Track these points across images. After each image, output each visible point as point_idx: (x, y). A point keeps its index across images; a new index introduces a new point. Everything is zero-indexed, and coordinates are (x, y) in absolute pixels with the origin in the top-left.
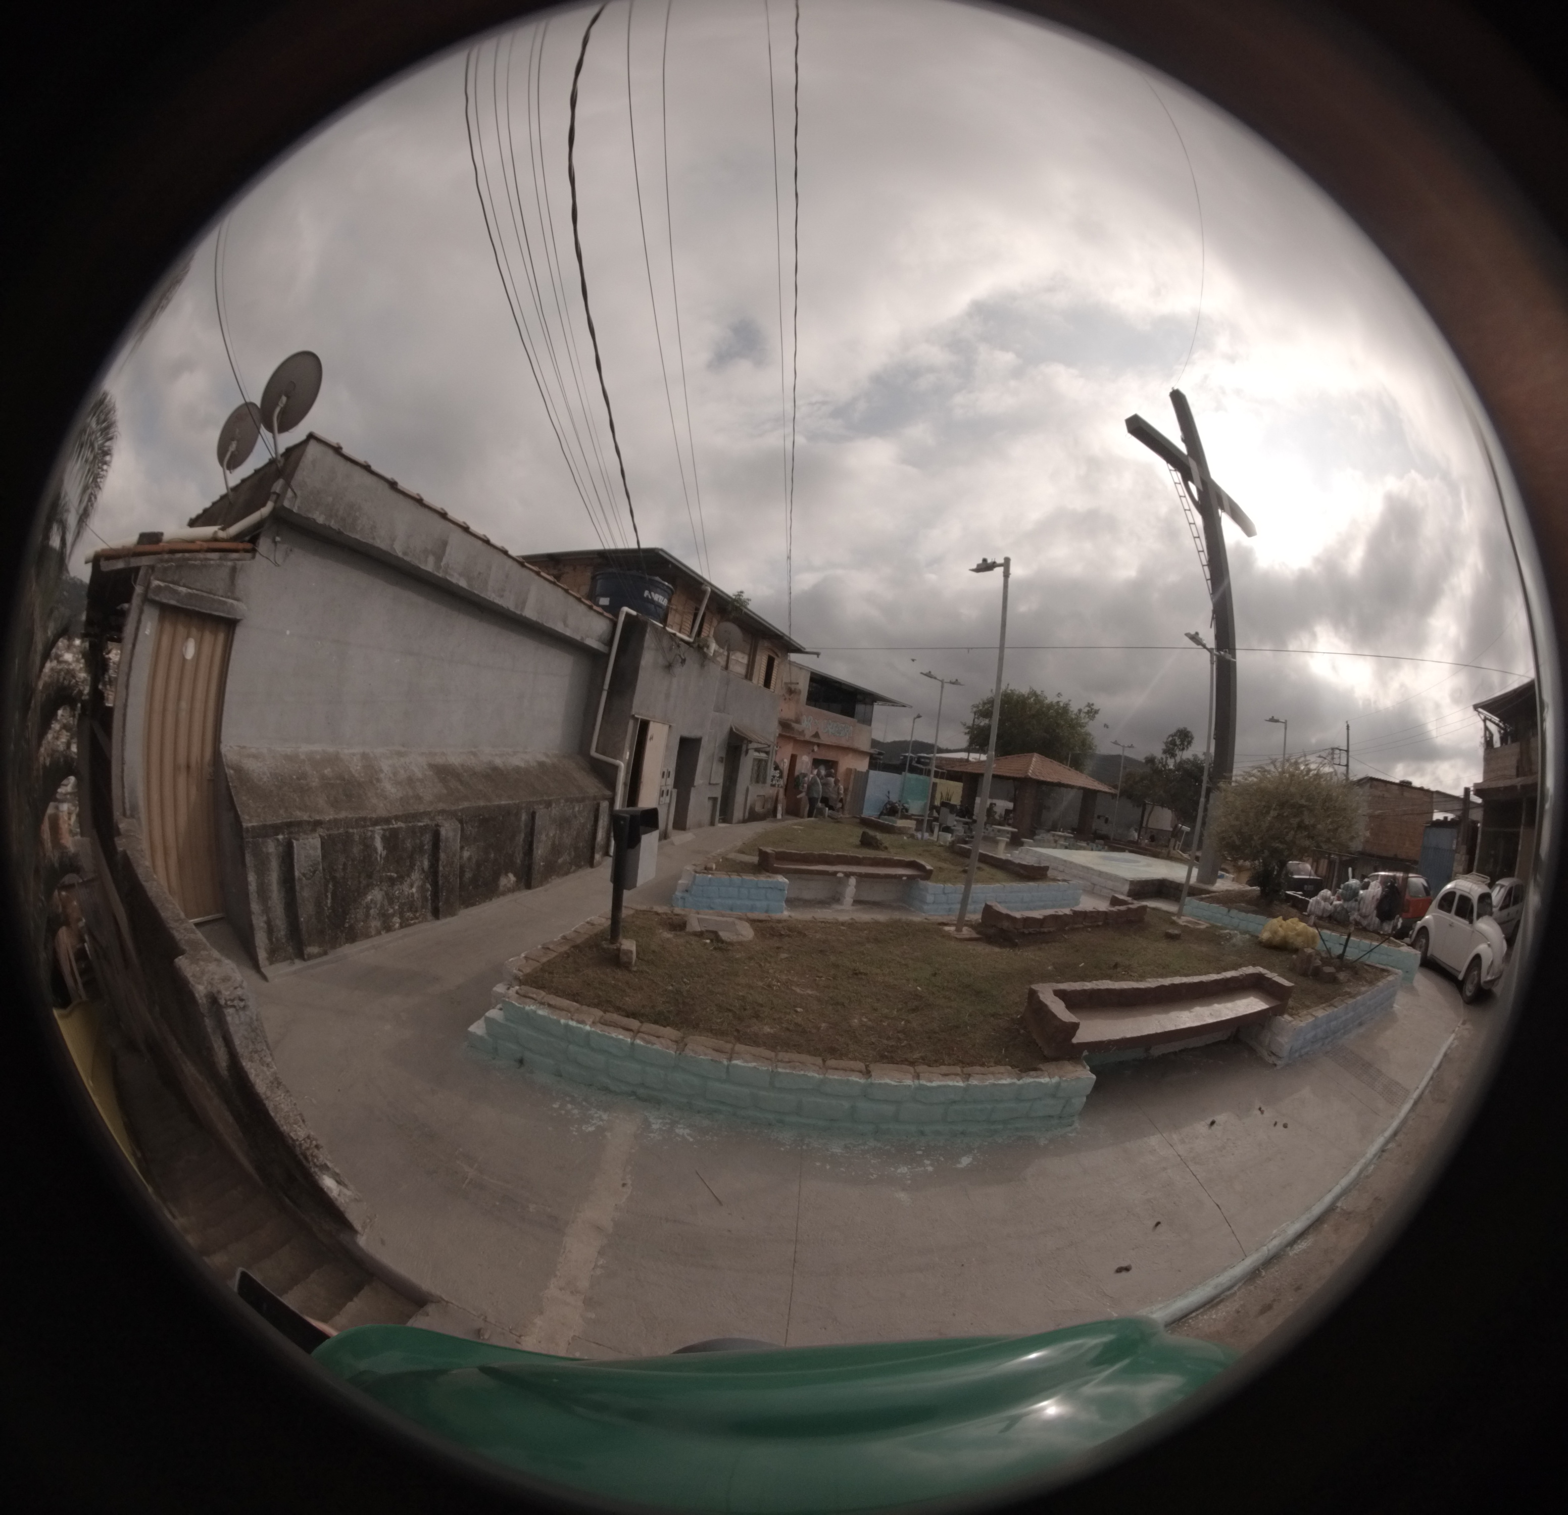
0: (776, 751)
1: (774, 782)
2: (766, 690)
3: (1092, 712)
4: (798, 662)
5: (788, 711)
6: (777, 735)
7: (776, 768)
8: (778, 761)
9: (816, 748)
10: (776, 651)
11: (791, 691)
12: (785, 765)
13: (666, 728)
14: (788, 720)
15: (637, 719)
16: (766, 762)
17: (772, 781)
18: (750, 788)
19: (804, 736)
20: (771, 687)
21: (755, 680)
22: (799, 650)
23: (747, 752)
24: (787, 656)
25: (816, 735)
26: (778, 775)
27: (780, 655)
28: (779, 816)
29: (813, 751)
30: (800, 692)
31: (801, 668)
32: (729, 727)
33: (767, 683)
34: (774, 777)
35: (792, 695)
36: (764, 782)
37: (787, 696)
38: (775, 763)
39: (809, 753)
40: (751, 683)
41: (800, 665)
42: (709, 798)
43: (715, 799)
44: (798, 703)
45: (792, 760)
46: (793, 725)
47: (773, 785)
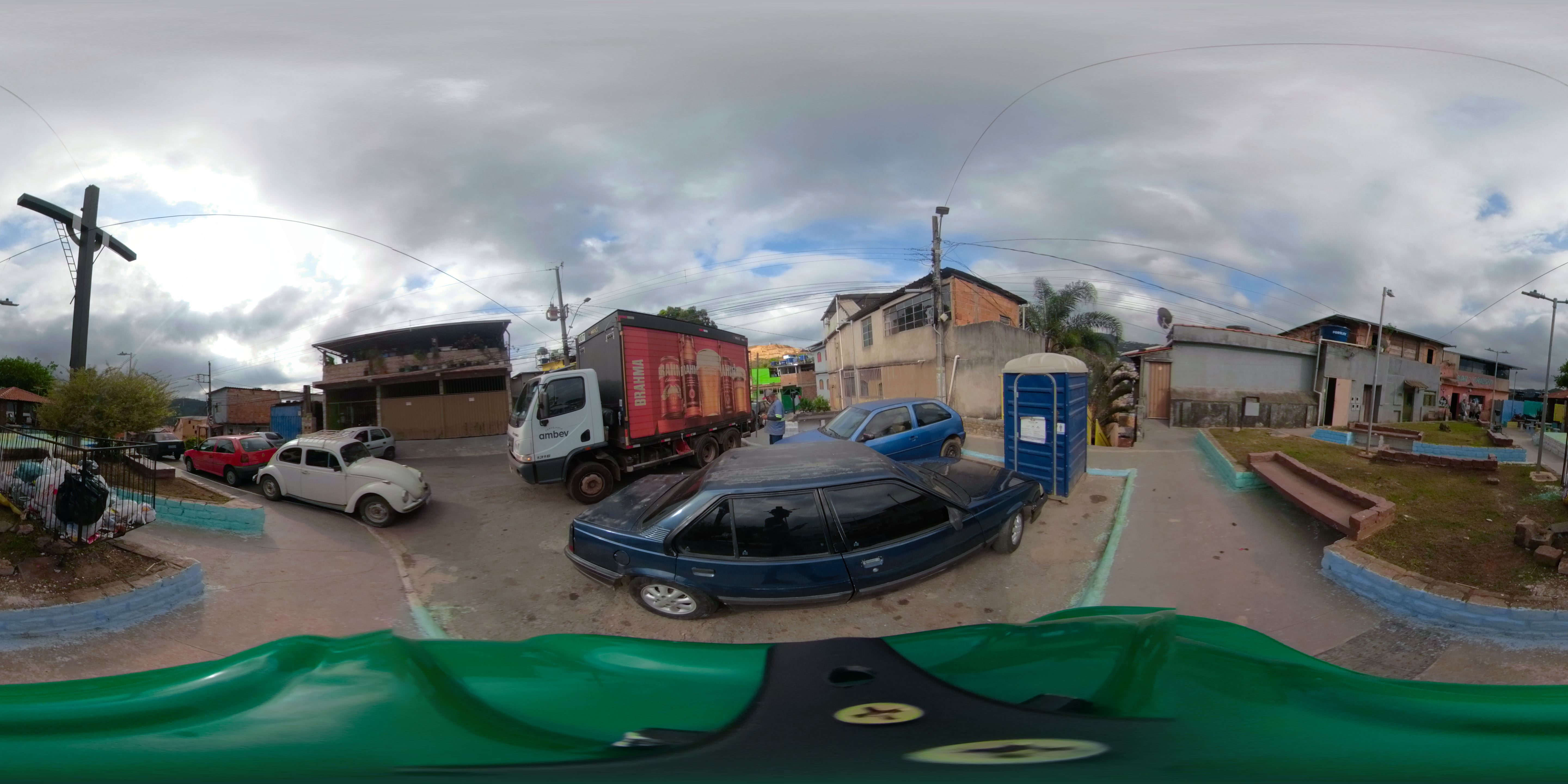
0: (1442, 392)
1: (1443, 405)
2: (1430, 365)
4: (1452, 351)
5: (1448, 373)
6: (1442, 385)
7: (1444, 399)
8: (1444, 396)
9: (1471, 390)
10: (1435, 347)
11: (1449, 365)
12: (1449, 398)
13: (1350, 381)
14: (1448, 377)
15: (1327, 378)
16: (1435, 396)
17: (1440, 404)
18: (1423, 407)
19: (1459, 384)
20: (1433, 363)
21: (1420, 360)
22: (1447, 346)
23: (1418, 391)
24: (1441, 349)
25: (1471, 384)
26: (1445, 402)
27: (1438, 349)
28: (1447, 420)
29: (1469, 391)
30: (1455, 365)
31: (1452, 354)
32: (1403, 381)
33: (1430, 361)
34: (1441, 402)
36: (1434, 405)
37: (1447, 366)
38: (1441, 397)
40: (1417, 362)
42: (1395, 411)
43: (1399, 412)
44: (1454, 369)
45: (1455, 397)
46: (1451, 379)
47: (1440, 407)
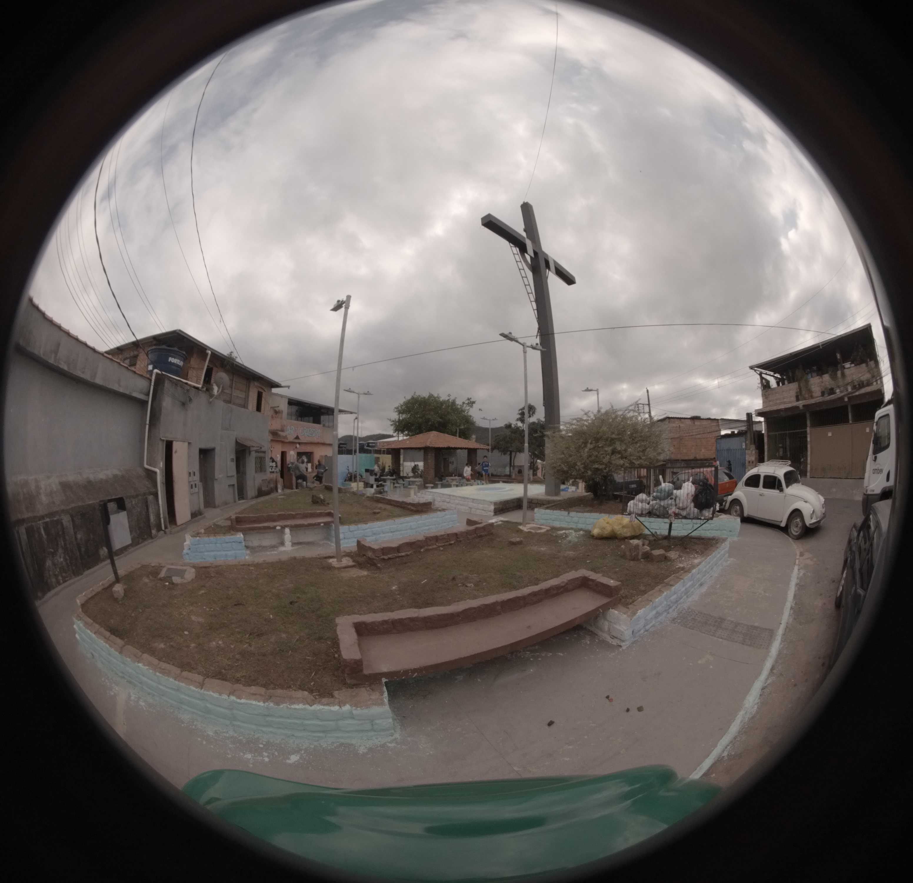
0: (271, 451)
1: (273, 470)
2: (259, 414)
3: (471, 403)
4: (279, 393)
5: (276, 425)
6: (270, 440)
7: (273, 461)
8: (274, 457)
9: (299, 446)
10: (264, 388)
11: (276, 412)
12: (278, 458)
13: (186, 444)
14: (277, 430)
15: (164, 440)
17: (272, 469)
18: (256, 476)
19: (287, 439)
20: (262, 411)
21: (249, 407)
22: (277, 386)
23: (249, 453)
24: (271, 390)
25: (297, 438)
26: (275, 465)
27: (266, 390)
29: (297, 447)
30: (282, 411)
31: (282, 397)
32: (235, 440)
33: (259, 408)
34: (272, 467)
35: (277, 415)
37: (275, 415)
38: (271, 458)
39: (294, 449)
40: (247, 410)
41: (280, 395)
42: (229, 486)
43: (233, 485)
44: (281, 418)
45: (283, 455)
46: (280, 433)
47: (271, 472)
